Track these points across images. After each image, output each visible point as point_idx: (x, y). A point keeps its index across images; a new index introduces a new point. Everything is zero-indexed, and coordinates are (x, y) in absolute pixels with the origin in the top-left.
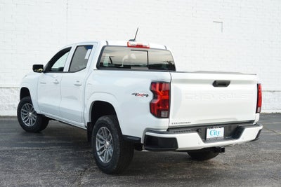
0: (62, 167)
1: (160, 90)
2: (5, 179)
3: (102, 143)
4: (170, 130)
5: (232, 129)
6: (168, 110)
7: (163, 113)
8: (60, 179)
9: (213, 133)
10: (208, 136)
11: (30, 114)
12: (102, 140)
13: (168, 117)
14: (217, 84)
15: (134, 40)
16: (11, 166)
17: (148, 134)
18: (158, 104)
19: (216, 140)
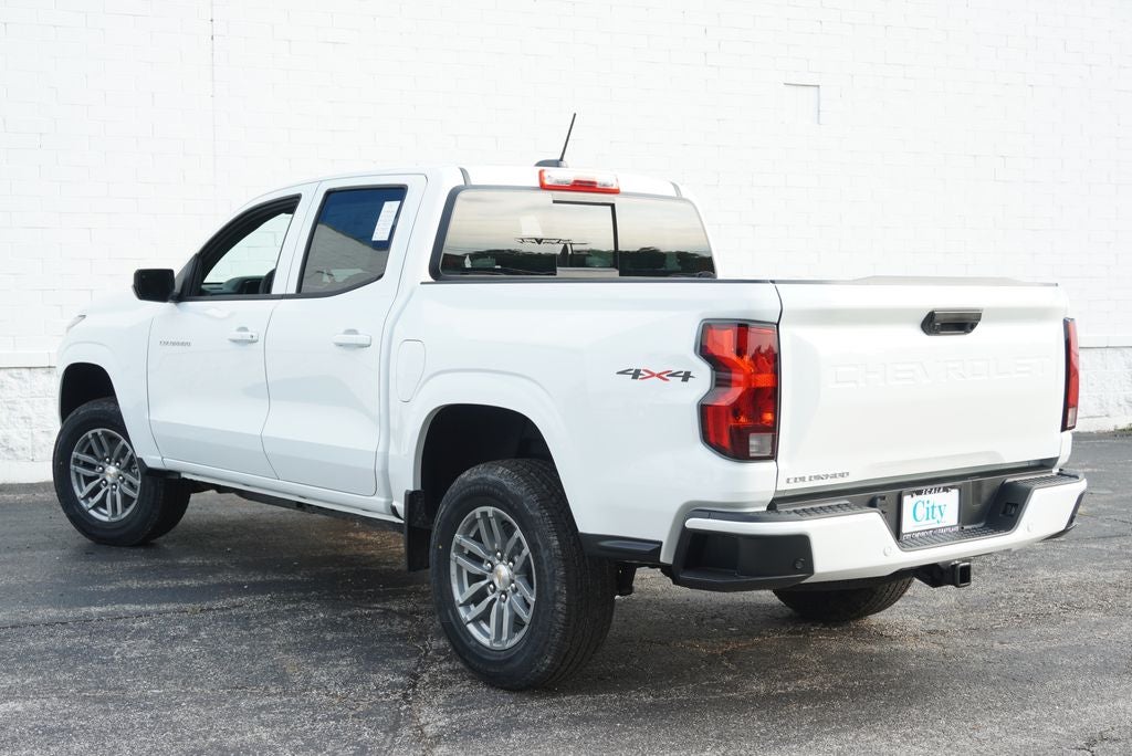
0: (320, 675)
1: (741, 351)
2: (114, 730)
3: (476, 570)
4: (778, 505)
5: (986, 492)
6: (773, 429)
7: (754, 442)
8: (336, 719)
9: (921, 511)
10: (908, 526)
11: (112, 470)
12: (478, 560)
13: (773, 457)
14: (935, 323)
15: (557, 164)
16: (111, 681)
17: (695, 523)
18: (735, 409)
19: (933, 537)
